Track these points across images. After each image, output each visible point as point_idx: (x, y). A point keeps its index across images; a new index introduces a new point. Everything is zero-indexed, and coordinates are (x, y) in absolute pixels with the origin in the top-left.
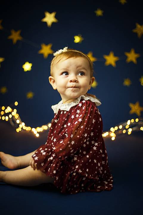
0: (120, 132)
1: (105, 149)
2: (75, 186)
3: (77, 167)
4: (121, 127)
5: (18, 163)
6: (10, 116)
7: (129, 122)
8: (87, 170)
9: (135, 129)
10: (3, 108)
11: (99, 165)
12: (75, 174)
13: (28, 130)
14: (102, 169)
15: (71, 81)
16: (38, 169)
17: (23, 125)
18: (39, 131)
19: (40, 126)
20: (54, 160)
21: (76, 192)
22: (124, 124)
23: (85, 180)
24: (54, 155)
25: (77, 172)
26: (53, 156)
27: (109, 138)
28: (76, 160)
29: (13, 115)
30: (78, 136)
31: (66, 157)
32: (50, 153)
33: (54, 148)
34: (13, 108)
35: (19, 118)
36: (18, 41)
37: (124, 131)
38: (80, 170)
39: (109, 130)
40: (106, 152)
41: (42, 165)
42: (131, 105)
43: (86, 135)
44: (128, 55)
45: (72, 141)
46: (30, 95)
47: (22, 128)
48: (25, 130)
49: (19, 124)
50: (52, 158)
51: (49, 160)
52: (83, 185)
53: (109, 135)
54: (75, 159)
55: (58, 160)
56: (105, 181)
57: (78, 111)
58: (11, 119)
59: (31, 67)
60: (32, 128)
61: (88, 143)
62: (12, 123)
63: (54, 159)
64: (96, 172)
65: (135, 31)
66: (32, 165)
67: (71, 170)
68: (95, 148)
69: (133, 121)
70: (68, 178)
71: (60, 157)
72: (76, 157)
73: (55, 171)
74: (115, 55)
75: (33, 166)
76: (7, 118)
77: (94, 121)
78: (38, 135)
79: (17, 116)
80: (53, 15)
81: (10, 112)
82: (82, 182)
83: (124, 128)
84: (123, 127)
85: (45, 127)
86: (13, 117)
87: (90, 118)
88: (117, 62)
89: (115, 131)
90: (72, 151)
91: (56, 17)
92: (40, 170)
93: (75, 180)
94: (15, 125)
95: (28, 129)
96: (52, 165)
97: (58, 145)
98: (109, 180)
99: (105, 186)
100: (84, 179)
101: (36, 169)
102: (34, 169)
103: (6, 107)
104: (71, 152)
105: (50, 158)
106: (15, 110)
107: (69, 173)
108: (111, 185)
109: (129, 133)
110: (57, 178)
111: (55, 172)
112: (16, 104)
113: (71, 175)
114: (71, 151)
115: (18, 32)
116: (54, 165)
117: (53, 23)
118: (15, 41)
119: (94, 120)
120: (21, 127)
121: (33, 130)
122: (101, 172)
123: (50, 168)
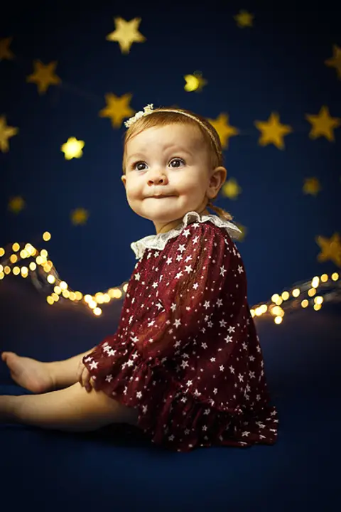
0: (294, 304)
1: (256, 343)
2: (187, 432)
3: (190, 383)
4: (296, 293)
5: (51, 378)
6: (33, 266)
7: (315, 282)
8: (215, 391)
9: (329, 297)
10: (16, 247)
11: (241, 380)
12: (184, 401)
13: (76, 300)
14: (249, 390)
15: (151, 183)
16: (98, 390)
17: (62, 287)
18: (101, 302)
19: (104, 291)
20: (136, 367)
21: (191, 446)
22: (304, 286)
23: (210, 414)
24: (135, 356)
25: (190, 396)
26: (134, 358)
27: (269, 318)
28: (186, 367)
29: (39, 263)
30: (188, 309)
31: (164, 359)
32: (126, 351)
33: (135, 340)
34: (40, 246)
35: (54, 271)
36: (51, 87)
37: (305, 304)
38: (197, 391)
39: (267, 301)
40: (259, 351)
41: (109, 381)
42: (321, 241)
43: (207, 305)
44: (313, 120)
45: (176, 320)
46: (80, 216)
47: (61, 295)
48: (68, 299)
49: (53, 286)
50: (130, 363)
51: (123, 368)
52: (205, 428)
53: (268, 312)
54: (185, 364)
55: (146, 367)
56: (260, 422)
57: (182, 248)
58: (35, 274)
59: (83, 149)
60: (84, 294)
61: (210, 325)
62: (37, 284)
63: (137, 365)
64: (234, 396)
65: (329, 63)
66: (83, 382)
67: (177, 389)
68: (229, 339)
69: (324, 278)
70: (169, 409)
71: (150, 358)
72: (186, 360)
73: (140, 393)
74: (283, 121)
75: (86, 384)
76: (25, 271)
77: (223, 271)
78: (98, 312)
79: (48, 266)
80: (134, 25)
81: (31, 257)
82: (204, 420)
83: (304, 295)
84: (301, 293)
85: (116, 293)
86: (39, 267)
87: (213, 263)
88: (286, 138)
89: (284, 301)
90: (178, 344)
91: (140, 29)
92: (105, 392)
93: (185, 413)
94: (43, 286)
95: (75, 296)
96: (132, 378)
97: (143, 331)
98: (269, 419)
99: (260, 434)
100: (207, 412)
101: (93, 390)
102: (89, 390)
103: (23, 243)
104: (176, 345)
105: (125, 364)
106: (44, 253)
107: (171, 396)
108: (274, 430)
109: (317, 307)
110: (145, 409)
111: (141, 395)
112: (47, 236)
113: (176, 402)
114: (175, 343)
115: (52, 67)
116: (137, 379)
117: (134, 45)
118: (43, 86)
119: (225, 269)
120: (59, 293)
121: (88, 298)
122: (247, 397)
123: (127, 386)
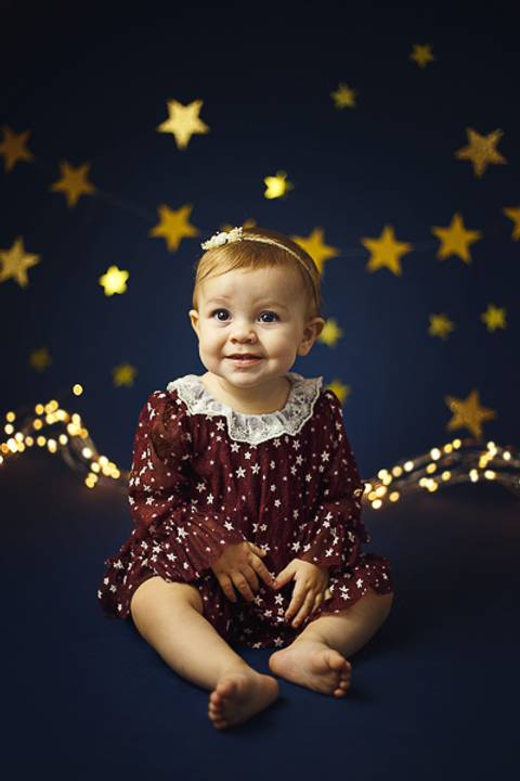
6: (63, 439)
10: (39, 409)
15: (234, 341)
17: (102, 463)
29: (71, 434)
35: (90, 442)
42: (454, 405)
44: (443, 234)
46: (125, 375)
47: (100, 474)
48: (110, 476)
49: (90, 462)
58: (66, 449)
59: (126, 282)
65: (463, 154)
74: (399, 237)
76: (52, 444)
80: (193, 110)
86: (72, 439)
88: (403, 260)
94: (76, 463)
106: (76, 418)
112: (78, 391)
117: (194, 137)
118: (73, 197)
120: (98, 471)
